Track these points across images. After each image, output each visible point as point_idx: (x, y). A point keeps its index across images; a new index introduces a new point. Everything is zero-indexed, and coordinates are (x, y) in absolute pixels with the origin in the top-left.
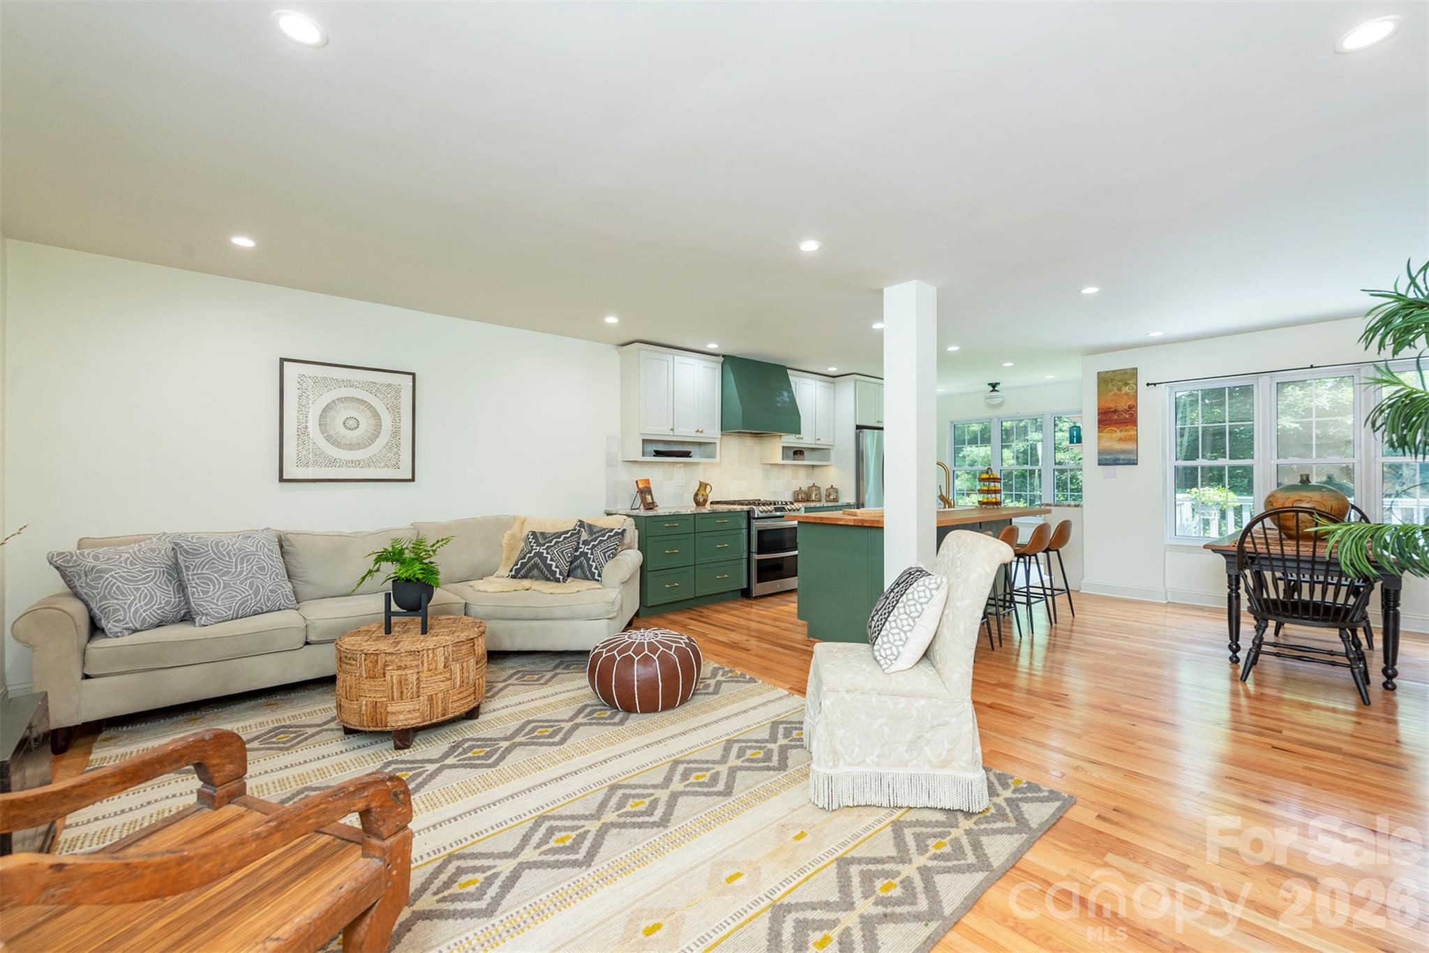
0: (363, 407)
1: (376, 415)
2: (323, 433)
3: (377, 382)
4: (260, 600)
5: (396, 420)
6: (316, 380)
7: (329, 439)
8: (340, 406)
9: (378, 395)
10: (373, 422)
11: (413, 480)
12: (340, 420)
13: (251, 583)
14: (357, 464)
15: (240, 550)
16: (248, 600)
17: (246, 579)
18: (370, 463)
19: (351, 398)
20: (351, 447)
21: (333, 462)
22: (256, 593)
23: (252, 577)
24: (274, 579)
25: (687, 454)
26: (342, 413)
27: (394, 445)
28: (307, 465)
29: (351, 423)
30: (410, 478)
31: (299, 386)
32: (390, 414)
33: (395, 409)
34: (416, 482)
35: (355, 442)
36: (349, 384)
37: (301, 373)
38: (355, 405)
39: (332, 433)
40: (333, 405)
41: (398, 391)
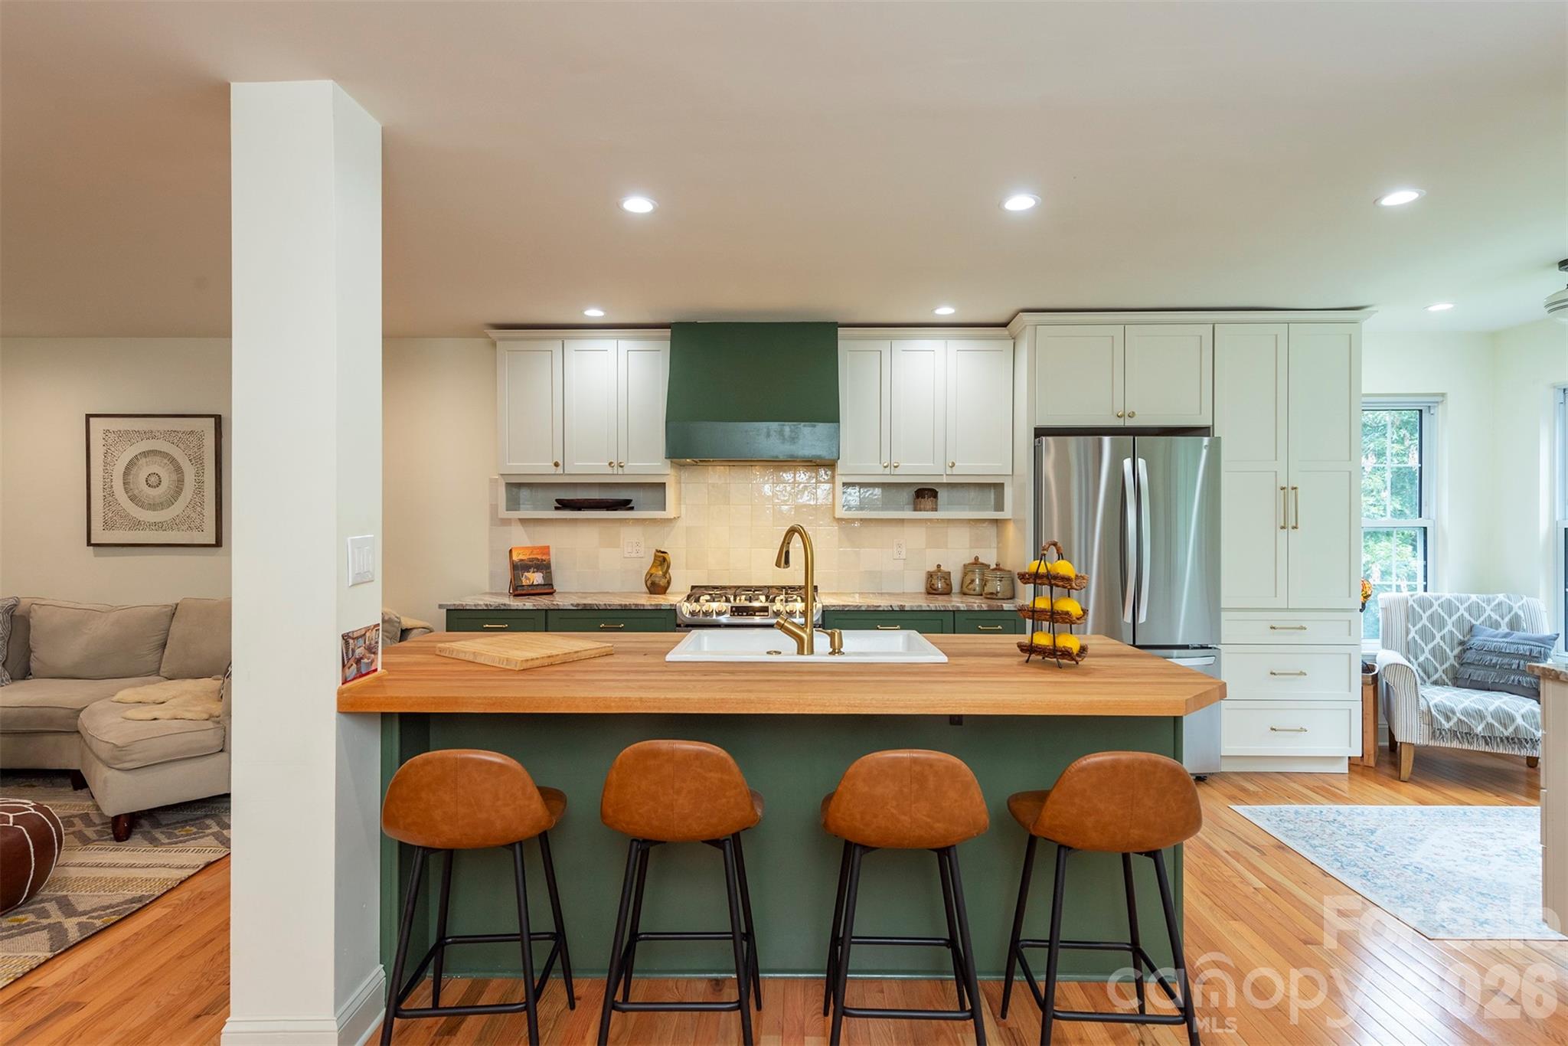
0: (165, 461)
1: (178, 469)
2: (127, 492)
3: (178, 430)
5: (199, 474)
6: (120, 434)
7: (133, 498)
8: (143, 461)
9: (180, 445)
10: (174, 477)
11: (218, 543)
12: (143, 476)
14: (159, 526)
18: (173, 524)
19: (160, 452)
20: (153, 507)
21: (137, 525)
25: (625, 505)
26: (144, 470)
27: (197, 503)
28: (112, 528)
29: (153, 480)
30: (214, 543)
31: (104, 442)
32: (193, 467)
33: (197, 460)
34: (221, 546)
35: (158, 501)
36: (151, 435)
37: (106, 429)
38: (158, 459)
39: (136, 492)
40: (135, 460)
41: (201, 439)
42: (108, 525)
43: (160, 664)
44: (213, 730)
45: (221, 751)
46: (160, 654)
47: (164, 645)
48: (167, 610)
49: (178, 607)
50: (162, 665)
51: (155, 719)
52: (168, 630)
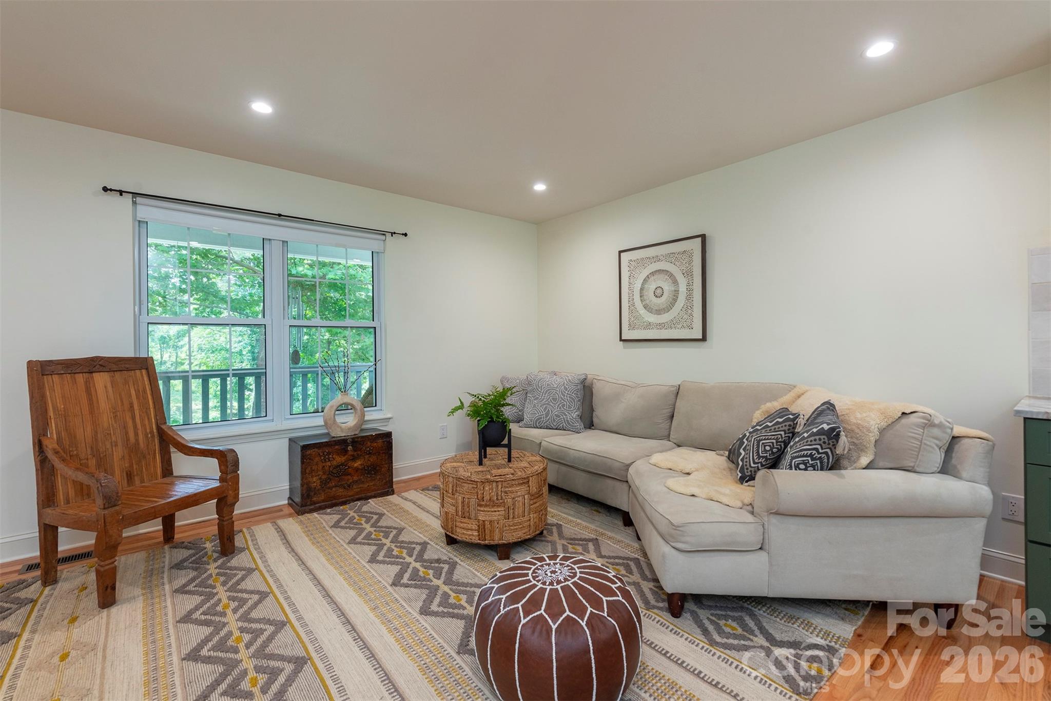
0: (667, 277)
1: (675, 282)
2: (642, 303)
3: (676, 252)
4: (549, 419)
5: (690, 284)
6: (638, 261)
7: (646, 307)
8: (652, 279)
9: (677, 263)
10: (673, 288)
11: (704, 339)
12: (652, 290)
13: (546, 408)
14: (661, 326)
15: (548, 385)
16: (541, 418)
17: (544, 405)
18: (671, 325)
19: (663, 270)
20: (659, 312)
21: (648, 326)
22: (547, 415)
23: (547, 404)
24: (560, 408)
26: (653, 285)
27: (689, 307)
28: (634, 329)
29: (659, 292)
30: (701, 338)
31: (628, 269)
32: (685, 279)
33: (688, 274)
34: (706, 340)
35: (661, 307)
36: (657, 259)
37: (630, 259)
38: (662, 276)
39: (647, 302)
40: (647, 279)
41: (691, 256)
42: (632, 327)
43: (670, 431)
44: (753, 525)
45: (760, 548)
46: (669, 424)
47: (672, 416)
48: (673, 389)
49: (681, 388)
50: (671, 433)
51: (693, 495)
52: (675, 405)
